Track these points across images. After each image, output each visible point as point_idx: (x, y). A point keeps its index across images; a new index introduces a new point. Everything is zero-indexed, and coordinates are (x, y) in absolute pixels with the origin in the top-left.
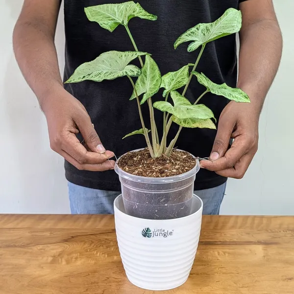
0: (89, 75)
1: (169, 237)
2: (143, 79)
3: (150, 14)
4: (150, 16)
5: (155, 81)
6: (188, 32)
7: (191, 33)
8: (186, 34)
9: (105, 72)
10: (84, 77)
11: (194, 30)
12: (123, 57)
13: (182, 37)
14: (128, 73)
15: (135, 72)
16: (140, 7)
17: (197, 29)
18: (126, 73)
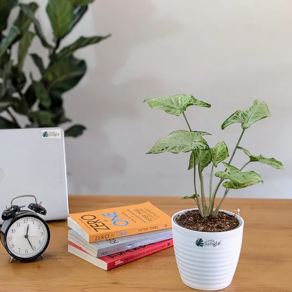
0: (167, 148)
7: (235, 117)
9: (178, 146)
10: (163, 149)
11: (235, 115)
12: (191, 135)
13: (229, 120)
14: (199, 147)
15: (205, 148)
16: (194, 99)
17: (237, 114)
18: (197, 148)
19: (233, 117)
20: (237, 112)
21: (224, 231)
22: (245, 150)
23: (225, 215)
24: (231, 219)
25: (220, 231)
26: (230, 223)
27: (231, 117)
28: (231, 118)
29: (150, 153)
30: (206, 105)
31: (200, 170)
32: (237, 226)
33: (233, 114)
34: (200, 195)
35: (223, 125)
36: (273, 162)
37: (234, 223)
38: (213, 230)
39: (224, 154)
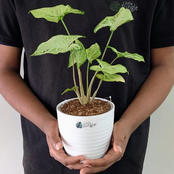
0: (48, 50)
1: (94, 127)
2: (75, 54)
3: (79, 11)
4: (79, 12)
5: (82, 54)
6: (103, 22)
7: (105, 22)
8: (102, 23)
10: (44, 52)
11: (105, 20)
12: (68, 38)
13: (100, 25)
14: (75, 48)
15: (79, 48)
16: (70, 7)
18: (74, 48)
20: (107, 18)
21: (98, 114)
23: (100, 102)
24: (105, 104)
25: (95, 115)
26: (104, 107)
31: (78, 67)
32: (110, 109)
36: (136, 57)
37: (107, 108)
38: (89, 114)
39: (97, 53)
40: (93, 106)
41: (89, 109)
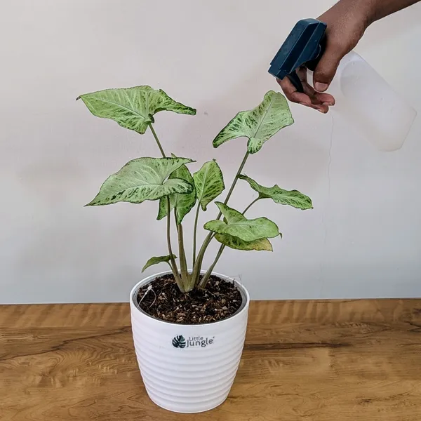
0: (121, 193)
1: (208, 346)
4: (186, 109)
7: (235, 125)
9: (141, 189)
10: (114, 197)
11: (236, 121)
13: (225, 132)
14: (177, 189)
15: (186, 189)
16: (166, 96)
17: (239, 119)
18: (174, 190)
19: (231, 125)
20: (239, 116)
21: (218, 320)
22: (250, 181)
24: (229, 291)
25: (212, 321)
26: (228, 300)
27: (228, 125)
28: (229, 127)
29: (92, 205)
30: (188, 111)
31: (179, 220)
33: (232, 120)
34: (178, 256)
35: (215, 140)
36: (296, 199)
37: (234, 301)
38: (200, 319)
39: (216, 184)
40: (206, 295)
41: (198, 305)
